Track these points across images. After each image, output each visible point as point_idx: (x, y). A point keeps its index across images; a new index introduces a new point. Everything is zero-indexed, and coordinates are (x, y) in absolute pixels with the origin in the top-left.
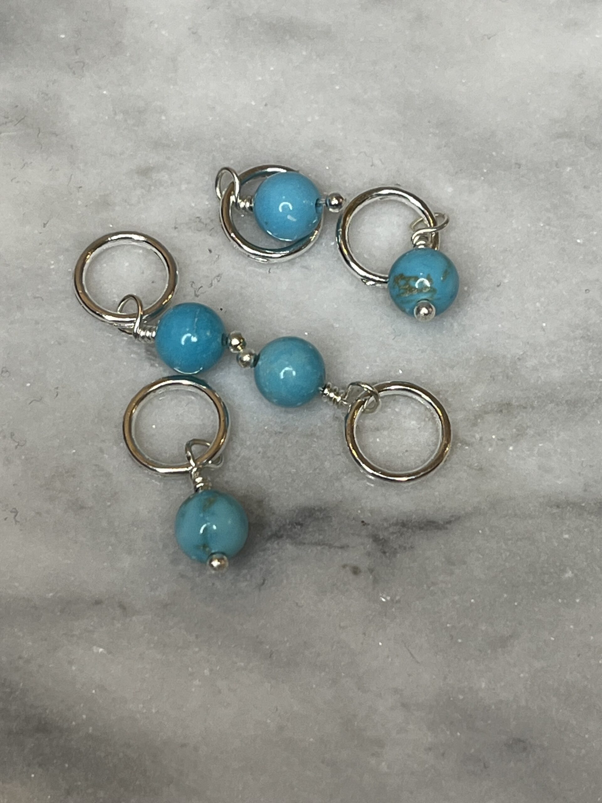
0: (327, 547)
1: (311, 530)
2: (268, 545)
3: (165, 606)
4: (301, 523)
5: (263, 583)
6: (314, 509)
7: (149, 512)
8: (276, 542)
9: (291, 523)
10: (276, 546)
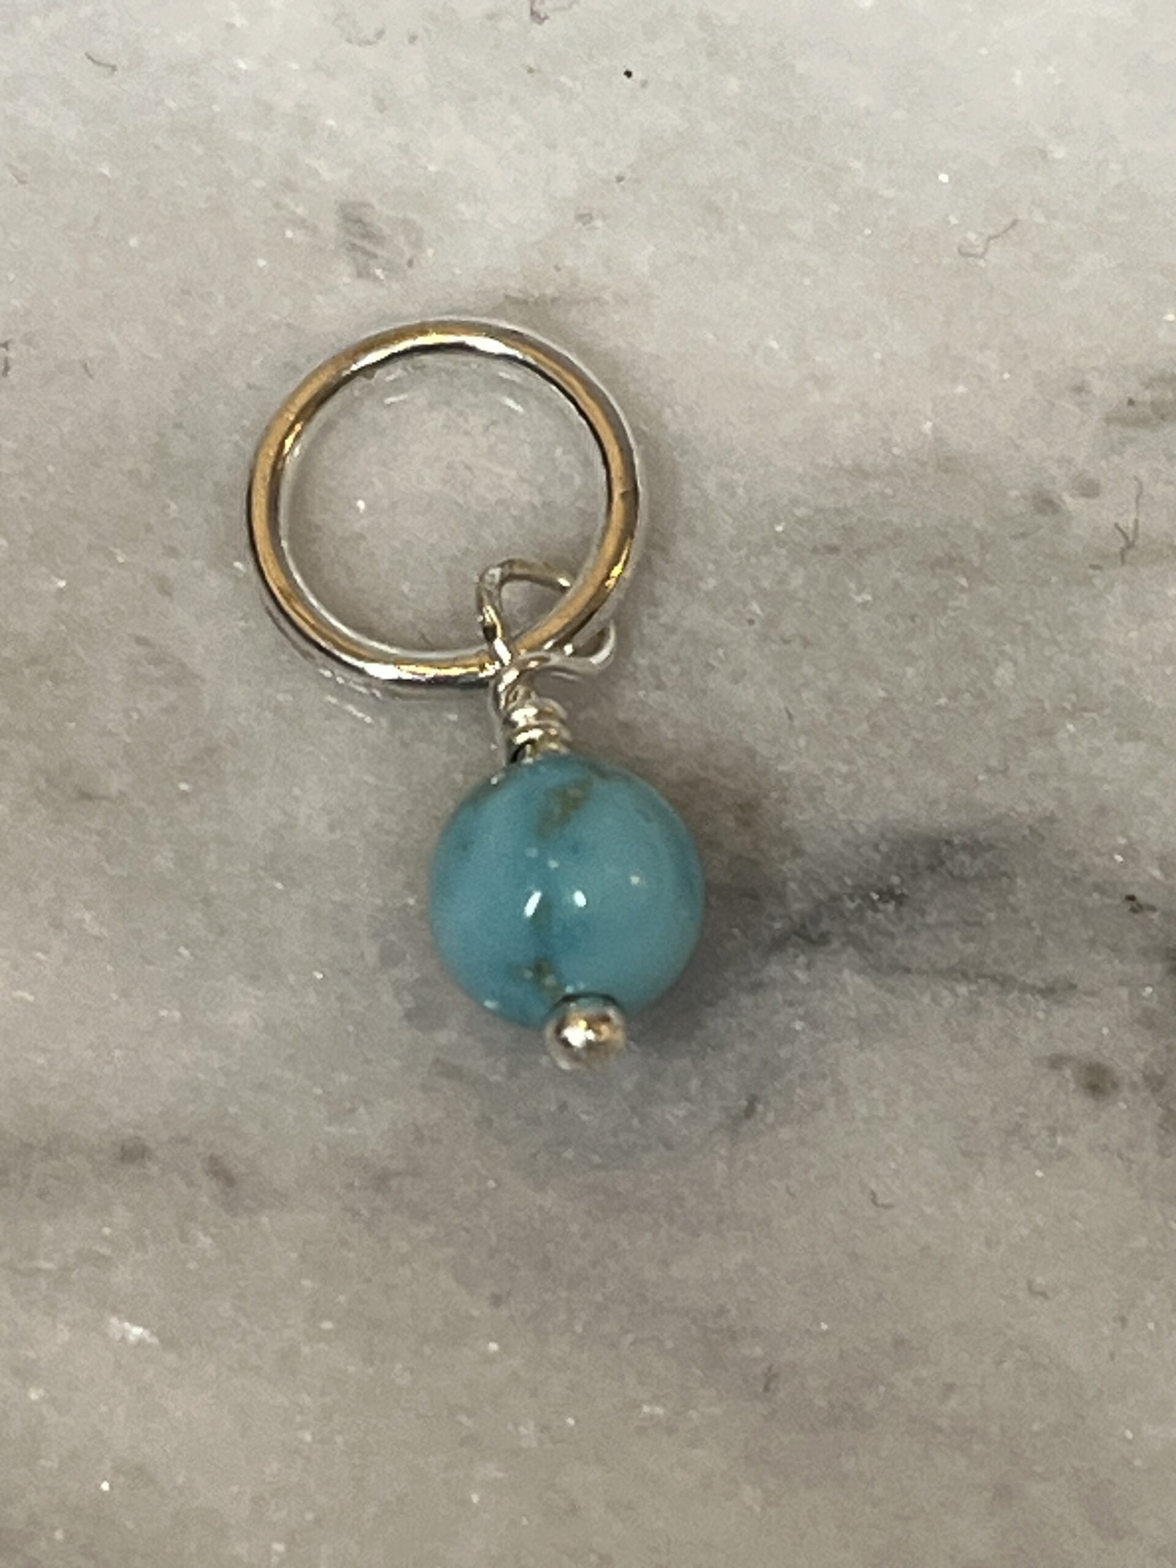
0: (993, 988)
1: (931, 919)
2: (774, 970)
3: (381, 1180)
4: (898, 892)
5: (749, 1112)
6: (949, 843)
7: (332, 828)
8: (802, 959)
9: (861, 892)
10: (802, 976)
